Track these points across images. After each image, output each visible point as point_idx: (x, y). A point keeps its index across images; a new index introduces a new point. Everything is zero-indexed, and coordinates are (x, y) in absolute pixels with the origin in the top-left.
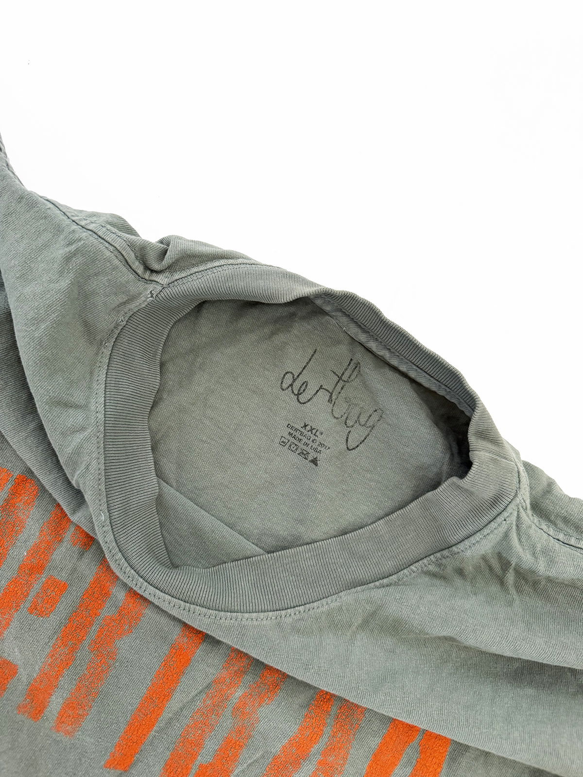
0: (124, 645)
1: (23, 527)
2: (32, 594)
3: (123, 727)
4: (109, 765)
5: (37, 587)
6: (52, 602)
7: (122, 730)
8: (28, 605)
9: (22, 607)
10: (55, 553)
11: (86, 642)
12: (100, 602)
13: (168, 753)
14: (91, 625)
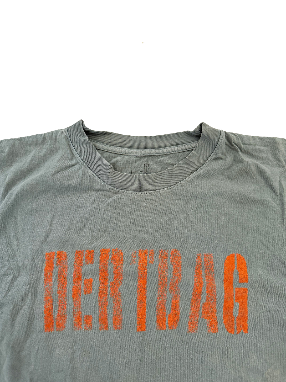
0: (122, 289)
1: (67, 267)
2: (82, 288)
3: (136, 316)
4: (138, 331)
5: (82, 285)
6: (90, 287)
7: (136, 317)
8: (83, 292)
9: (81, 294)
10: (82, 270)
11: (109, 295)
12: (106, 279)
13: (155, 317)
14: (107, 288)
